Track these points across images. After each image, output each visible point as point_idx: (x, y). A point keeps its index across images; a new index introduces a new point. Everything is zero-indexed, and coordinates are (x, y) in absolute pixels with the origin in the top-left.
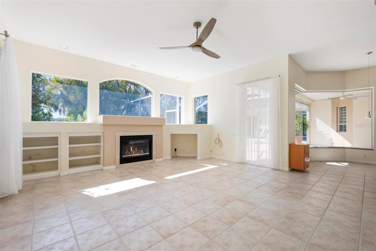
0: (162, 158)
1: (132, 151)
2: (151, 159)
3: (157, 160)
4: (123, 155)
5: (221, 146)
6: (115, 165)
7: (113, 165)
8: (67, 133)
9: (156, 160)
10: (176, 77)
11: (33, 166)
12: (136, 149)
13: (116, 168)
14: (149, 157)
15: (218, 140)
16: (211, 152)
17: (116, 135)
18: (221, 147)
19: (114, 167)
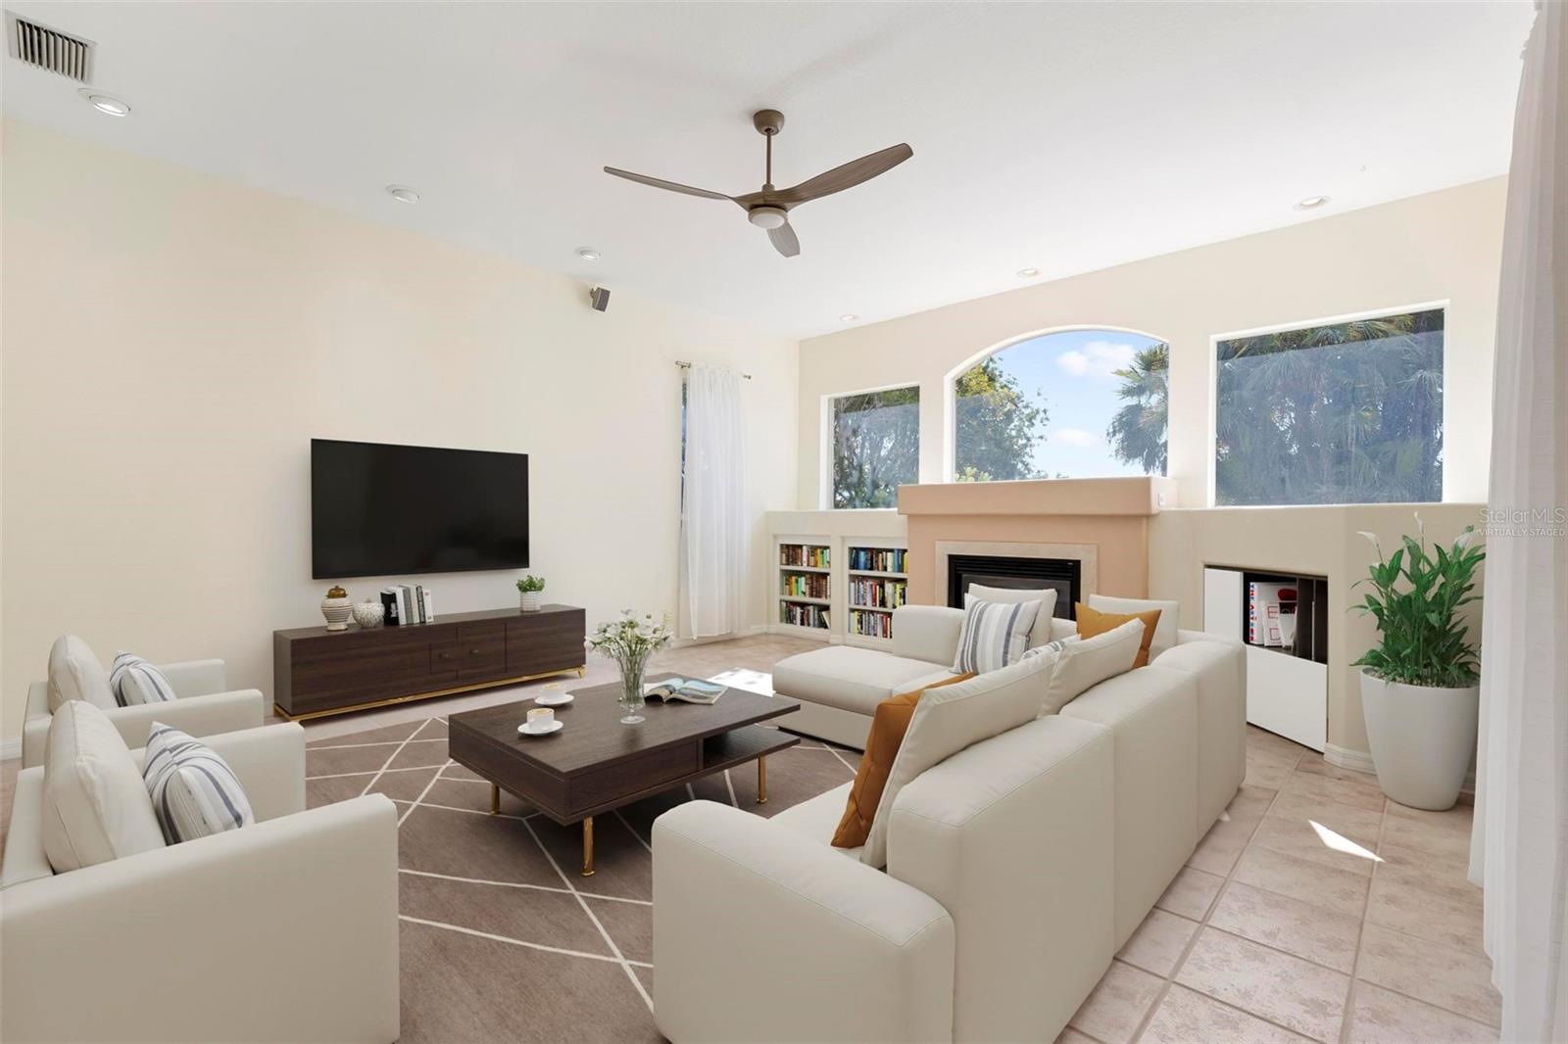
8: (843, 538)
17: (936, 552)
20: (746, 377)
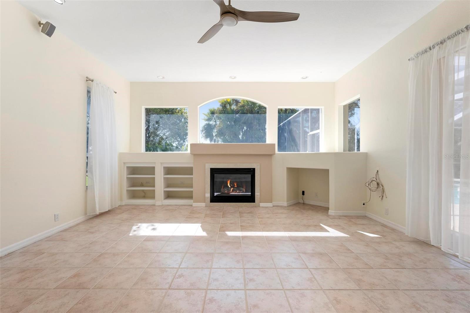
0: (272, 203)
1: (229, 186)
2: (254, 201)
3: (262, 205)
4: (215, 192)
5: (383, 196)
6: (205, 203)
7: (203, 203)
8: (161, 163)
9: (260, 204)
10: (303, 78)
11: (144, 192)
12: (236, 185)
13: (206, 207)
14: (251, 199)
15: (375, 183)
16: (364, 204)
17: (206, 167)
18: (382, 199)
19: (203, 204)
20: (114, 92)
